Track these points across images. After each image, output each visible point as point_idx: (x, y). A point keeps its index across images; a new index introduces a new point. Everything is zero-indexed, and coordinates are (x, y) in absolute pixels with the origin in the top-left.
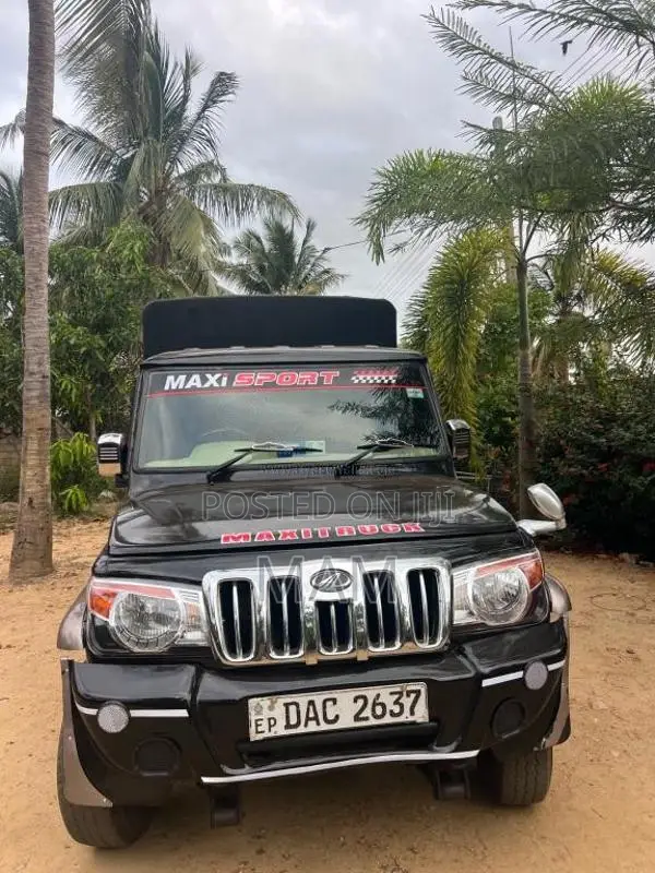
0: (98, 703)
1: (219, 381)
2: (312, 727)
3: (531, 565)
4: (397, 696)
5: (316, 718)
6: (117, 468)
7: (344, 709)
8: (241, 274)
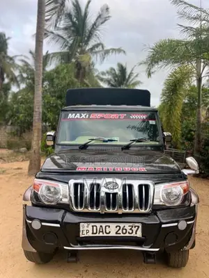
0: (32, 219)
1: (86, 116)
2: (101, 234)
3: (185, 185)
4: (131, 227)
5: (102, 232)
7: (112, 230)
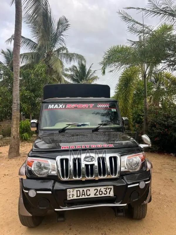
0: (28, 189)
1: (62, 106)
2: (83, 197)
3: (142, 156)
4: (106, 189)
5: (84, 194)
6: (35, 129)
7: (92, 192)
8: (71, 77)
